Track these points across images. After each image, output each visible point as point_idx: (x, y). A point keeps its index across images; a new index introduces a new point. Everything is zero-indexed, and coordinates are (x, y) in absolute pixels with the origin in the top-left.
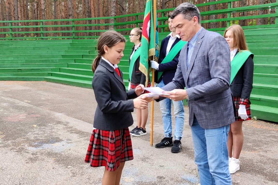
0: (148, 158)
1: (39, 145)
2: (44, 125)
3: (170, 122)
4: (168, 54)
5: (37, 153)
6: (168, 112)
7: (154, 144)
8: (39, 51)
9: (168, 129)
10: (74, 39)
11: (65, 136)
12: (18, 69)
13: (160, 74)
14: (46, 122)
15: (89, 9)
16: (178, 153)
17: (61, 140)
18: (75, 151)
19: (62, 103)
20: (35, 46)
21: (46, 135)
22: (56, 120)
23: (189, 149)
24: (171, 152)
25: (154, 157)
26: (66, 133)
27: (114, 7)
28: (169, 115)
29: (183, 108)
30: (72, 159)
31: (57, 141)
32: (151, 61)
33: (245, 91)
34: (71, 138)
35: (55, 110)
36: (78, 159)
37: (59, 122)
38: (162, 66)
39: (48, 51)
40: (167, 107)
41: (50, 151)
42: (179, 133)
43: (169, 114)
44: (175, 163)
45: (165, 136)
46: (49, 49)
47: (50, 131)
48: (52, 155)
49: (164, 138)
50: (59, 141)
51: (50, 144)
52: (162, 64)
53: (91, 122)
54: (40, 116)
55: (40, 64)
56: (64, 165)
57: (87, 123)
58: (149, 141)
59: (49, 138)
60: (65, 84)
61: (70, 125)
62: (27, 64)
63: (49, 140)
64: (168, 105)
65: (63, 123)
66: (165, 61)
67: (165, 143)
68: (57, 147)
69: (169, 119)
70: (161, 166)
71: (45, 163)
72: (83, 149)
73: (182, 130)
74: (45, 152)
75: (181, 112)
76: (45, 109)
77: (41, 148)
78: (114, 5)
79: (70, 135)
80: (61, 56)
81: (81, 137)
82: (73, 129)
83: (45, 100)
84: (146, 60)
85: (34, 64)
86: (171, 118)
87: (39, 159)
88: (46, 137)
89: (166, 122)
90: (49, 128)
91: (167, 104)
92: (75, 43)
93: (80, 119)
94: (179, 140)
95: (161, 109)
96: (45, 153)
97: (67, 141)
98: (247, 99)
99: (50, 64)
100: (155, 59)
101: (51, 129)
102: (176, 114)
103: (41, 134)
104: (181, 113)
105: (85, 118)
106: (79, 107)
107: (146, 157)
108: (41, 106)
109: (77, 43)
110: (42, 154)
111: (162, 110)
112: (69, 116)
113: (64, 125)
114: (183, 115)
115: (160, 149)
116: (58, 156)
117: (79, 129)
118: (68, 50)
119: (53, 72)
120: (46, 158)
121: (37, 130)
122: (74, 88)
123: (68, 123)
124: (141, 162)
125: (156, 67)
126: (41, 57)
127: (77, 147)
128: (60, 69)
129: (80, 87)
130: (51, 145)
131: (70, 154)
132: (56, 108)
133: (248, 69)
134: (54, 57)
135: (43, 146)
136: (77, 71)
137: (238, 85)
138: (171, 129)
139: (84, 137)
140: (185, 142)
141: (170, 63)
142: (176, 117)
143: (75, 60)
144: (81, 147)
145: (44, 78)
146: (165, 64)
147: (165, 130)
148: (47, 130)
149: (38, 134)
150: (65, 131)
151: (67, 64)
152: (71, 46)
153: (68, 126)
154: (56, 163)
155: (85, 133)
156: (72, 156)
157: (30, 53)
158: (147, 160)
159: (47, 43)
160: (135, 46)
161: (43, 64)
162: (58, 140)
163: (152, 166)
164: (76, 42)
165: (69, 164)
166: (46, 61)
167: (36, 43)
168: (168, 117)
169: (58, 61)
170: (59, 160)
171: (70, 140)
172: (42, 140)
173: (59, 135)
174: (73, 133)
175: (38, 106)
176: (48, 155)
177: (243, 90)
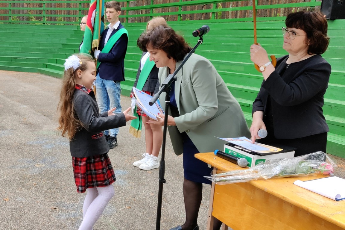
6: (106, 107)
8: (39, 37)
19: (35, 96)
43: (107, 110)
46: (49, 36)
55: (37, 54)
62: (22, 53)
80: (61, 45)
81: (27, 128)
83: (20, 92)
85: (29, 53)
94: (114, 137)
99: (48, 54)
112: (32, 109)
114: (120, 111)
118: (71, 38)
119: (49, 63)
128: (57, 60)
132: (25, 100)
134: (53, 46)
137: (154, 81)
139: (30, 128)
145: (38, 69)
151: (66, 54)
157: (28, 40)
167: (36, 28)
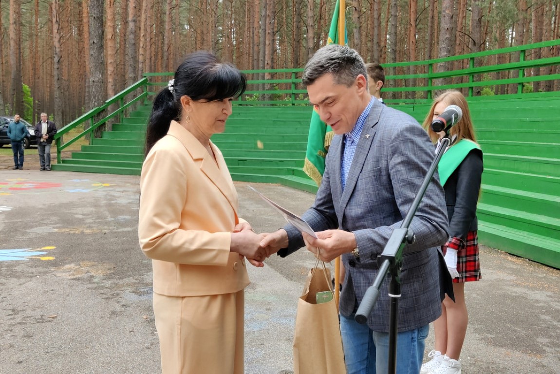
8: (283, 126)
12: (239, 160)
20: (278, 118)
33: (454, 222)
39: (296, 129)
46: (300, 123)
78: (447, 36)
98: (458, 237)
99: (295, 152)
119: (297, 167)
126: (283, 138)
145: (279, 178)
157: (266, 131)
166: (290, 147)
167: (280, 112)
177: (452, 219)
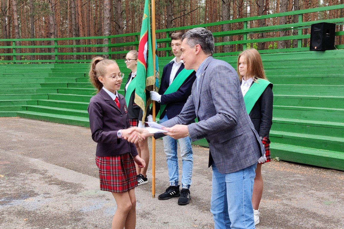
0: (148, 213)
1: (6, 202)
2: (15, 175)
3: (176, 167)
4: (172, 83)
5: (4, 213)
6: (174, 153)
7: (157, 195)
8: (11, 78)
9: (174, 175)
10: (57, 63)
11: (42, 189)
13: (163, 108)
14: (17, 171)
15: (76, 27)
16: (186, 206)
17: (37, 194)
18: (55, 208)
19: (39, 146)
20: (5, 72)
21: (16, 187)
22: (31, 167)
23: (199, 199)
24: (177, 205)
25: (156, 212)
26: (44, 185)
27: (108, 25)
28: (175, 158)
29: (191, 148)
30: (50, 219)
31: (30, 196)
32: (151, 92)
33: (263, 128)
34: (50, 191)
35: (29, 155)
36: (59, 218)
37: (34, 171)
38: (165, 98)
40: (172, 147)
41: (21, 209)
42: (187, 180)
43: (174, 156)
44: (183, 218)
45: (170, 184)
47: (22, 182)
48: (23, 214)
49: (169, 186)
50: (33, 196)
51: (21, 200)
52: (165, 95)
53: (77, 169)
54: (9, 163)
55: (12, 96)
56: (39, 227)
57: (71, 170)
58: (151, 191)
59: (20, 192)
60: (44, 121)
61: (48, 174)
63: (20, 195)
64: (174, 145)
65: (39, 171)
66: (168, 92)
67: (171, 194)
68: (31, 204)
69: (175, 162)
70: (165, 223)
71: (13, 225)
72: (65, 205)
73: (190, 176)
74: (15, 210)
75: (189, 153)
76: (16, 154)
77: (9, 206)
78: (108, 22)
79: (47, 187)
80: (40, 85)
81: (63, 190)
82: (52, 180)
83: (16, 142)
84: (143, 91)
86: (177, 162)
87: (6, 220)
88: (16, 190)
89: (171, 166)
90: (21, 179)
91: (172, 144)
92: (58, 69)
93: (63, 166)
94: (187, 188)
95: (165, 150)
96: (14, 212)
97: (45, 195)
98: (266, 137)
99: (25, 95)
100: (155, 89)
101: (24, 180)
102: (182, 157)
103: (10, 187)
104: (188, 156)
105: (69, 164)
106: (62, 150)
107: (146, 211)
108: (11, 149)
109: (60, 69)
110: (10, 213)
111: (166, 152)
112: (48, 163)
113: (41, 174)
114: (191, 158)
115: (164, 201)
116: (32, 216)
117: (60, 179)
118: (49, 77)
119: (28, 105)
120: (15, 219)
121: (5, 181)
122: (56, 126)
123: (46, 171)
124: (140, 218)
125: (158, 99)
126: (13, 86)
127: (57, 202)
128: (38, 101)
129: (64, 124)
130: (23, 201)
131: (48, 212)
132: (30, 152)
133: (266, 101)
134: (30, 87)
135: (12, 203)
136: (60, 103)
137: (255, 121)
138: (178, 175)
139: (68, 189)
140: (195, 190)
141: (175, 93)
142: (183, 160)
143: (58, 90)
144: (62, 202)
145: (17, 113)
146: (168, 94)
147: (170, 177)
148: (18, 182)
149: (5, 187)
150: (42, 182)
151: (48, 94)
152: (52, 72)
153: (47, 175)
154: (29, 224)
155: (69, 184)
156: (50, 215)
158: (147, 216)
159: (21, 68)
160: (132, 73)
161: (16, 95)
162: (32, 194)
163: (154, 223)
164: (60, 67)
165: (46, 225)
166: (19, 91)
167: (7, 68)
168: (174, 160)
169: (35, 91)
170: (33, 221)
171: (48, 194)
172: (10, 194)
173: (33, 188)
174: (53, 184)
175: (7, 150)
176: (18, 215)
177: (261, 126)
